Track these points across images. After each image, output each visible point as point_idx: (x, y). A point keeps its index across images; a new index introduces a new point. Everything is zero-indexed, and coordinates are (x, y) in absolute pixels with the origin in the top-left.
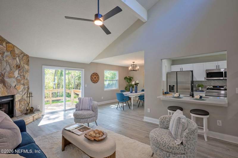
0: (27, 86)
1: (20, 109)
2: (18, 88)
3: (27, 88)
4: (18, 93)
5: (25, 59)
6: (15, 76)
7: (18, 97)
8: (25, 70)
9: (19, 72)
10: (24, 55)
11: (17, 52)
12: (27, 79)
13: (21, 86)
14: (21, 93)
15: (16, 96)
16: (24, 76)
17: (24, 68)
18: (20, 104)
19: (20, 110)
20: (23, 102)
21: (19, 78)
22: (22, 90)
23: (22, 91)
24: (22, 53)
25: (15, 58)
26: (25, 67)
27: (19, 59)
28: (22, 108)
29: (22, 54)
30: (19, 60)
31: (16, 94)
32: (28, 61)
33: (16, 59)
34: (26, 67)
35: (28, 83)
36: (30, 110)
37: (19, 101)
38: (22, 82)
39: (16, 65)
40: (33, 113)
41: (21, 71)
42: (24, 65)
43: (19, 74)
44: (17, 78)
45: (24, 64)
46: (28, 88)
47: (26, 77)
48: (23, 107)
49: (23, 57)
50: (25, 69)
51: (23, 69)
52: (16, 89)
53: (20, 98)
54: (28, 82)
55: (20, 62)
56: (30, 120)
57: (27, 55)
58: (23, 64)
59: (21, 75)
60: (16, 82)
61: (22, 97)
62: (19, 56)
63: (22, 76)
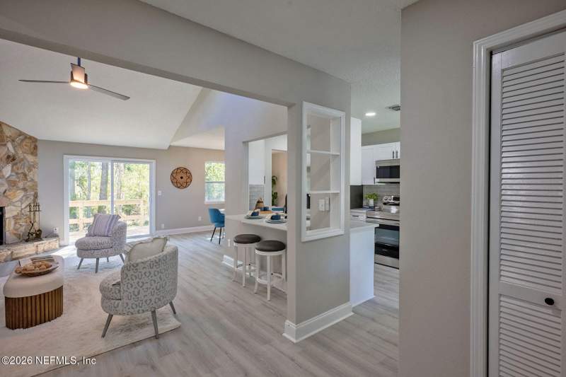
0: (33, 193)
1: (15, 232)
2: (9, 195)
3: (34, 196)
4: (12, 204)
5: (29, 144)
6: (4, 174)
7: (12, 211)
8: (27, 164)
9: (12, 167)
10: (26, 138)
11: (7, 132)
12: (32, 180)
13: (19, 191)
14: (19, 204)
15: (7, 209)
16: (25, 175)
17: (25, 161)
18: (16, 223)
19: (15, 234)
20: (23, 220)
21: (14, 178)
22: (22, 199)
23: (21, 201)
24: (21, 134)
25: (3, 143)
26: (26, 159)
27: (12, 145)
28: (20, 230)
29: (20, 136)
30: (14, 147)
31: (8, 206)
32: (36, 148)
33: (5, 145)
34: (30, 158)
35: (34, 187)
36: (37, 234)
37: (14, 217)
38: (21, 185)
39: (6, 156)
40: (41, 240)
41: (19, 165)
42: (25, 155)
43: (12, 171)
44: (8, 177)
45: (25, 153)
46: (36, 196)
47: (31, 176)
48: (23, 229)
49: (22, 141)
50: (28, 162)
51: (22, 162)
52: (6, 197)
53: (15, 213)
54: (36, 186)
55: (15, 150)
56: (26, 252)
57: (31, 138)
58: (23, 153)
59: (17, 174)
60: (6, 185)
61: (21, 211)
62: (13, 141)
63: (22, 175)
